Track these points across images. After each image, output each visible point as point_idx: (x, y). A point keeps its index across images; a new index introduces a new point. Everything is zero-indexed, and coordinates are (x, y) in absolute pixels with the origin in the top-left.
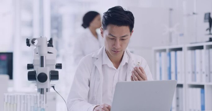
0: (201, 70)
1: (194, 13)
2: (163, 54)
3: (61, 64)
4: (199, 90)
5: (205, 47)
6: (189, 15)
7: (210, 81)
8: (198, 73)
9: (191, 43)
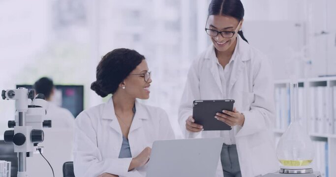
0: (325, 116)
1: (323, 33)
2: (283, 90)
3: (50, 121)
4: (323, 144)
5: (328, 84)
6: (316, 35)
7: (334, 133)
8: (320, 120)
9: (320, 76)
